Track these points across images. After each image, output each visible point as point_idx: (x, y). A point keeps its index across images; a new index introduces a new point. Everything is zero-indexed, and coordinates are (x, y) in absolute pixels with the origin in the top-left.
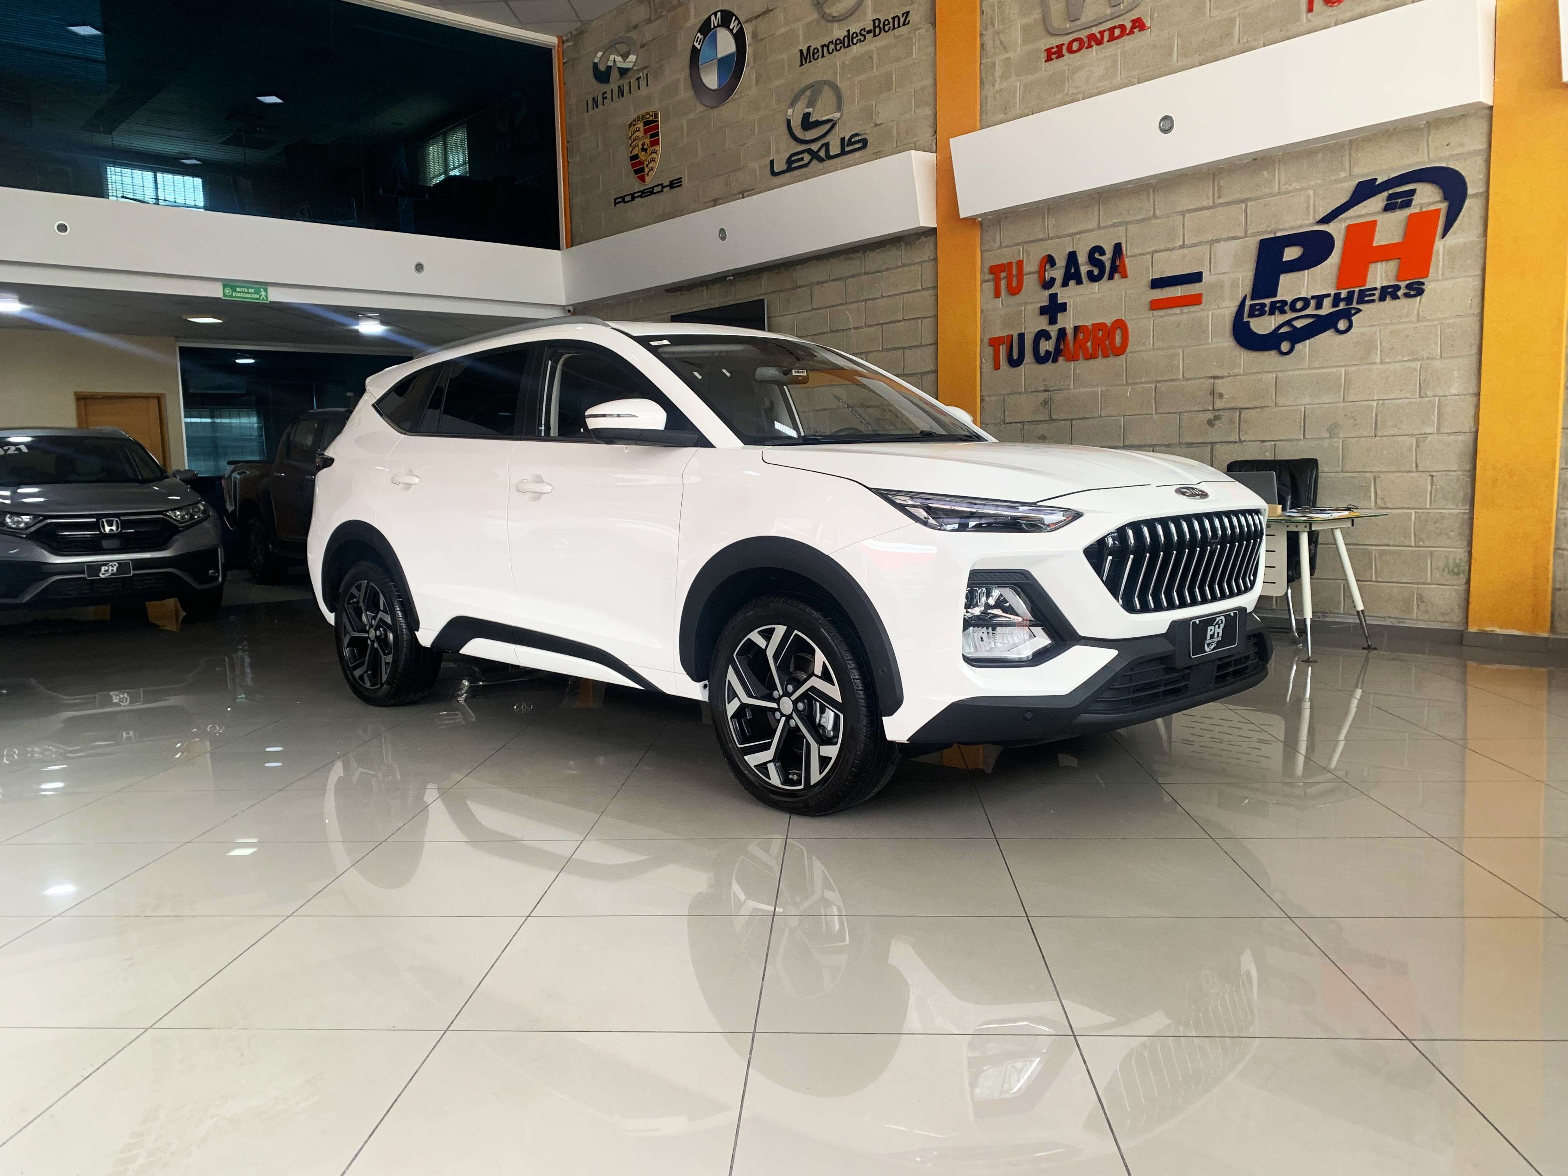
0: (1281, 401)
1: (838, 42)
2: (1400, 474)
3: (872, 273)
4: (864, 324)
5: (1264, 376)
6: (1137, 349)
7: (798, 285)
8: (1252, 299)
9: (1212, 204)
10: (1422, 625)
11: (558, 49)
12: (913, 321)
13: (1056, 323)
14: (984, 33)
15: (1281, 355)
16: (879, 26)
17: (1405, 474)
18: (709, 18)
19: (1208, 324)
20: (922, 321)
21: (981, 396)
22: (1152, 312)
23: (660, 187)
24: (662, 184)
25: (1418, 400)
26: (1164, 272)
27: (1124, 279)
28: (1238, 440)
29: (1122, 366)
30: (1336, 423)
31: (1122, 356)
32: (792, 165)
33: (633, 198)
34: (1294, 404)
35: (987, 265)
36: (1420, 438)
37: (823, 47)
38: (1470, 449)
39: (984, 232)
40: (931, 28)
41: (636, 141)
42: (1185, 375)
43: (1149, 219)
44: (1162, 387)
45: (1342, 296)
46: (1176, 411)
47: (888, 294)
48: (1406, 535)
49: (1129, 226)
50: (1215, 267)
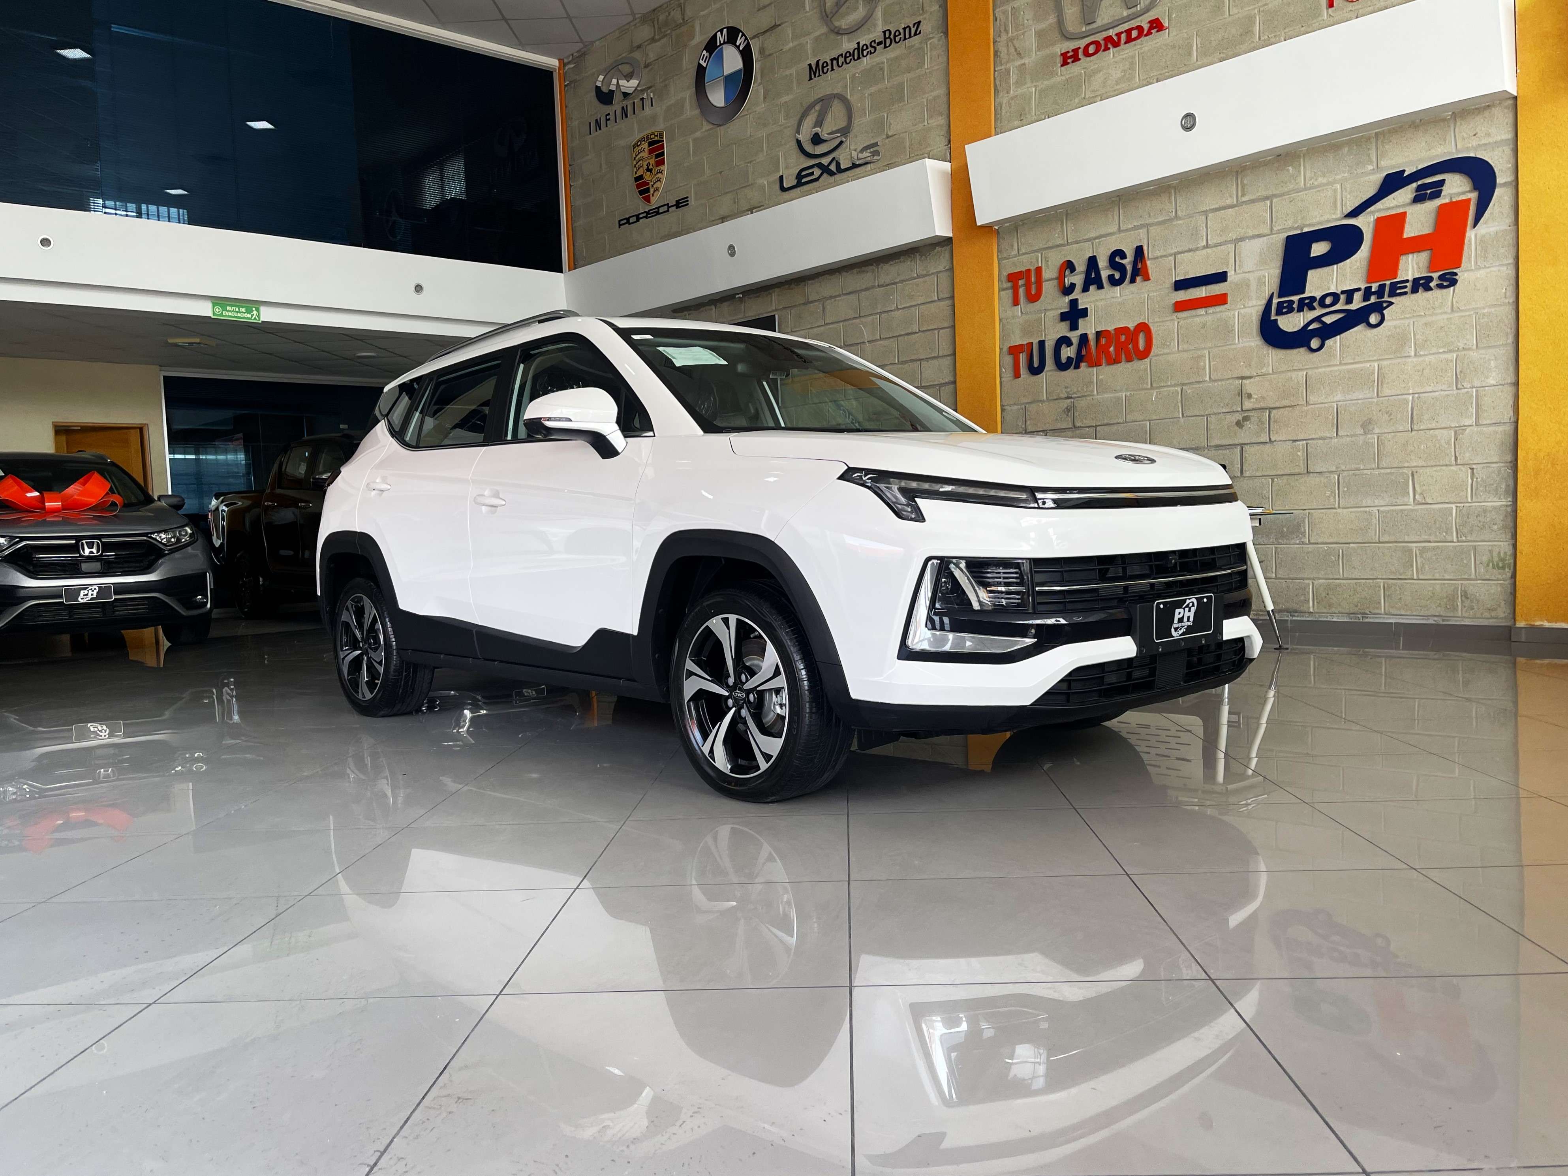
0: (1312, 399)
1: (848, 55)
2: (1439, 468)
3: (887, 285)
4: (878, 338)
5: (1294, 375)
6: (1160, 353)
7: (810, 300)
8: (1280, 296)
9: (1235, 203)
10: (1467, 622)
11: (559, 71)
12: (929, 333)
13: (1077, 329)
14: (998, 40)
15: (1310, 352)
16: (889, 37)
17: (1444, 468)
18: (715, 35)
19: (1235, 323)
20: (939, 332)
21: (1002, 406)
22: (1176, 314)
23: (666, 207)
24: (668, 204)
25: (1455, 392)
26: (1188, 273)
27: (1146, 282)
28: (1268, 441)
29: (1146, 370)
30: (1370, 419)
32: (803, 180)
33: (638, 219)
34: (1326, 401)
35: (1005, 274)
36: (1459, 431)
37: (832, 60)
38: (1509, 440)
39: (1001, 240)
40: (943, 37)
41: (641, 162)
42: (1211, 376)
43: (1171, 220)
44: (1189, 390)
45: (1373, 290)
46: (1203, 414)
47: (903, 306)
48: (1448, 531)
49: (1151, 228)
50: (1239, 266)
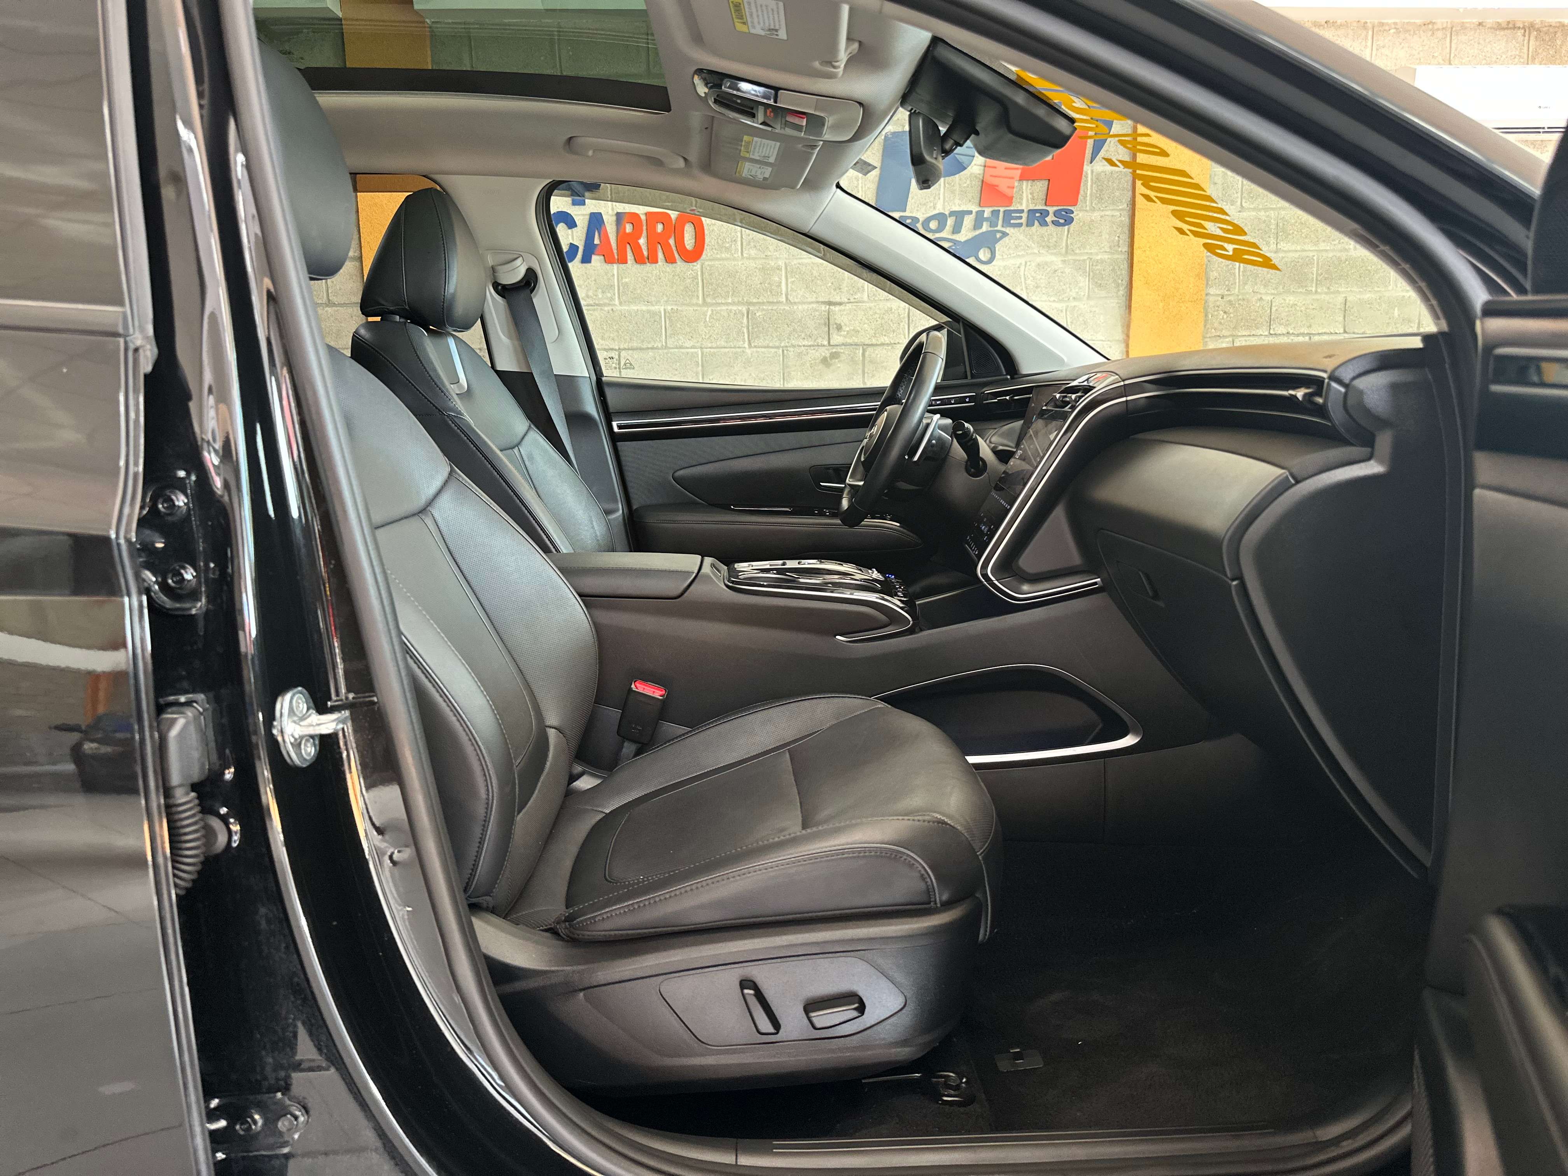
6: (718, 256)
13: (584, 207)
29: (696, 278)
31: (695, 264)
39: (438, 45)
42: (791, 298)
44: (758, 312)
45: (986, 215)
46: (777, 344)
